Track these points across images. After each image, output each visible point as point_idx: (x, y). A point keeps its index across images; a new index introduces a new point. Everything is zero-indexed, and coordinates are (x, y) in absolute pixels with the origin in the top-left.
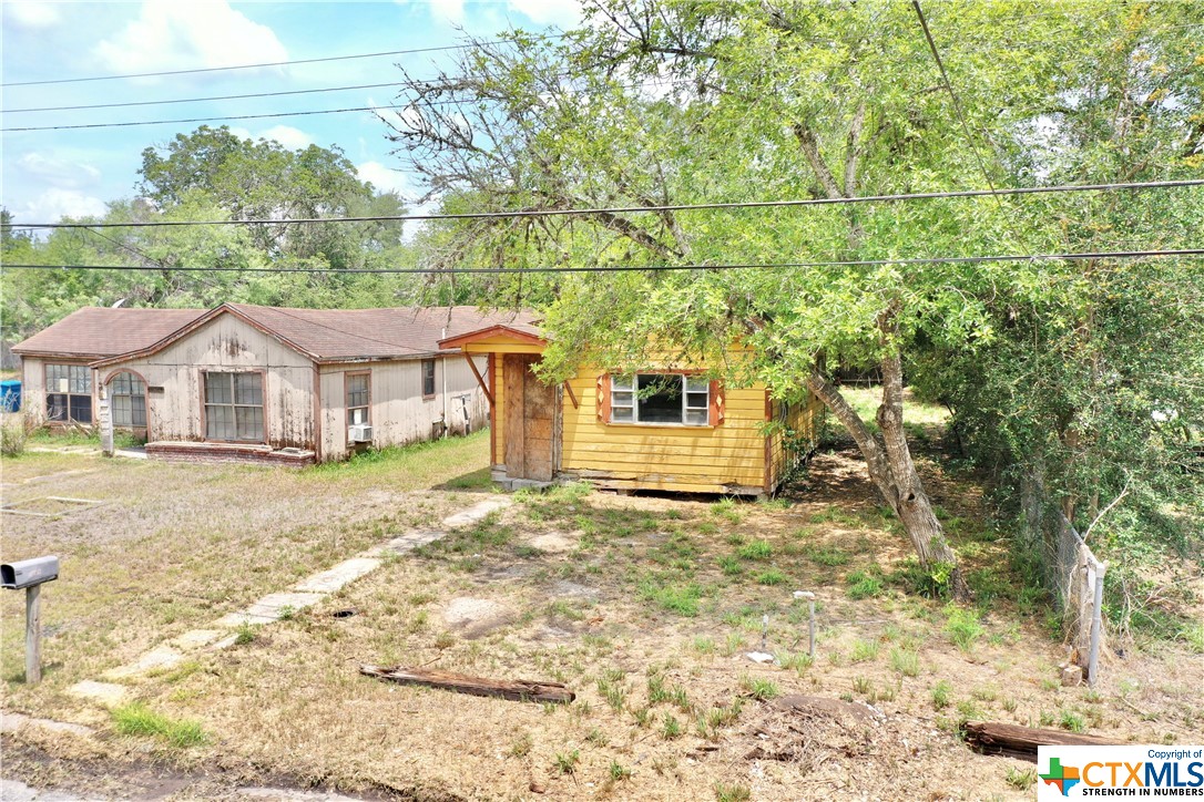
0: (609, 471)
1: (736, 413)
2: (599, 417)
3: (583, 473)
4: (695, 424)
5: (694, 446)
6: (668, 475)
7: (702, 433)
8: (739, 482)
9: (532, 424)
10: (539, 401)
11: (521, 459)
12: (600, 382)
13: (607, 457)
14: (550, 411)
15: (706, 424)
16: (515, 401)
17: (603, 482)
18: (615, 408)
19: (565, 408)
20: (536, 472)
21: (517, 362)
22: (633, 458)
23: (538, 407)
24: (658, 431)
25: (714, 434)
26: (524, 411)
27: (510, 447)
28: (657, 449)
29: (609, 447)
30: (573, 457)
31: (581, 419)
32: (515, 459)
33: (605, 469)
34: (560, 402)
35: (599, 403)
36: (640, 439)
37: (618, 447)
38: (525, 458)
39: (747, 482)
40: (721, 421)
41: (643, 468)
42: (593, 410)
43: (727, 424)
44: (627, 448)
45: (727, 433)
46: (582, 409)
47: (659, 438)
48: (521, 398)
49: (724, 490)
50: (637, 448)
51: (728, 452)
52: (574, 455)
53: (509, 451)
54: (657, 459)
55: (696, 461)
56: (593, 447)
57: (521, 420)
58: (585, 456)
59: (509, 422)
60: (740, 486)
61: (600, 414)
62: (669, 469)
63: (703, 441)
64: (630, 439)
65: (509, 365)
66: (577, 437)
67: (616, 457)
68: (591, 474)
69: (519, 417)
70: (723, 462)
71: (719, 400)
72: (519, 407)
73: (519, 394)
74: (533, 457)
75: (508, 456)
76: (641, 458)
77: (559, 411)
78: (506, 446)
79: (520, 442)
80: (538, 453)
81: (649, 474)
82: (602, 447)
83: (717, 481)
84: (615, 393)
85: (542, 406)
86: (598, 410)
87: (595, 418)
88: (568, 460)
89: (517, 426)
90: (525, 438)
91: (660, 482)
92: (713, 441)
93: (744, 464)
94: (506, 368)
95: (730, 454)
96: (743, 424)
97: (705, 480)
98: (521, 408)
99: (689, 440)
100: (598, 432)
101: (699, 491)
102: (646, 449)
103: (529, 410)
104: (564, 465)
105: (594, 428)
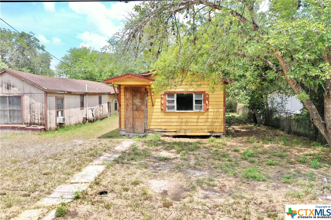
0: (166, 129)
1: (213, 107)
2: (162, 110)
3: (156, 130)
4: (199, 111)
5: (198, 119)
6: (188, 129)
7: (201, 114)
8: (214, 131)
9: (136, 112)
10: (139, 104)
12: (162, 96)
13: (165, 124)
14: (143, 107)
15: (202, 111)
16: (129, 104)
17: (163, 133)
18: (168, 106)
19: (148, 106)
20: (138, 131)
21: (130, 90)
22: (175, 124)
23: (138, 106)
24: (184, 114)
25: (205, 114)
26: (133, 108)
27: (127, 121)
28: (184, 120)
29: (166, 120)
30: (152, 124)
31: (155, 110)
32: (129, 126)
33: (164, 128)
34: (147, 104)
35: (162, 104)
36: (177, 117)
37: (169, 120)
38: (133, 125)
39: (217, 131)
40: (208, 109)
41: (179, 127)
42: (159, 107)
43: (210, 110)
44: (173, 120)
45: (209, 114)
46: (155, 107)
47: (185, 116)
48: (132, 103)
49: (209, 134)
50: (177, 120)
51: (210, 120)
53: (127, 123)
54: (184, 124)
55: (199, 124)
56: (159, 120)
57: (132, 111)
58: (156, 124)
59: (127, 112)
61: (162, 108)
62: (189, 127)
63: (201, 117)
64: (174, 117)
65: (127, 91)
66: (153, 117)
67: (168, 124)
68: (159, 130)
69: (131, 110)
70: (208, 124)
71: (207, 102)
72: (131, 106)
73: (131, 102)
74: (136, 125)
75: (126, 125)
76: (178, 124)
77: (146, 108)
78: (125, 121)
79: (131, 120)
80: (138, 123)
81: (181, 129)
82: (163, 120)
83: (206, 131)
84: (168, 100)
85: (140, 106)
86: (161, 107)
87: (160, 110)
88: (150, 125)
89: (130, 113)
90: (133, 118)
91: (185, 132)
92: (205, 117)
93: (216, 125)
94: (125, 92)
96: (216, 110)
97: (202, 131)
99: (196, 117)
100: (162, 115)
101: (200, 135)
102: (180, 120)
103: (135, 107)
104: (149, 127)
105: (160, 114)
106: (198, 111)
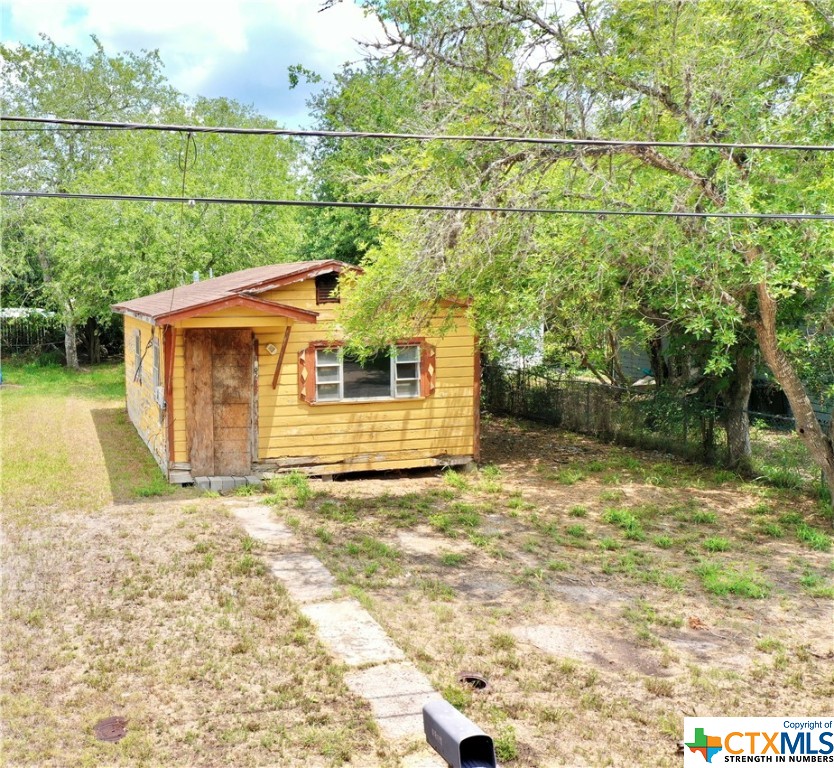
0: (313, 457)
1: (447, 382)
2: (302, 397)
3: (283, 462)
4: (409, 396)
5: (406, 419)
6: (376, 453)
7: (415, 405)
8: (449, 453)
9: (223, 410)
10: (232, 383)
11: (210, 453)
12: (303, 357)
13: (310, 441)
14: (246, 393)
15: (418, 396)
16: (200, 385)
17: (307, 470)
18: (319, 386)
19: (260, 389)
20: (230, 467)
21: (202, 338)
22: (340, 439)
23: (230, 390)
24: (367, 407)
25: (425, 405)
26: (213, 396)
27: (195, 440)
28: (366, 427)
29: (313, 429)
30: (270, 445)
31: (280, 401)
32: (203, 454)
33: (309, 454)
34: (255, 382)
35: (301, 380)
36: (346, 417)
37: (323, 429)
38: (215, 451)
39: (457, 451)
40: (432, 391)
41: (350, 449)
42: (294, 389)
43: (437, 394)
44: (333, 429)
45: (437, 403)
46: (281, 389)
47: (369, 414)
48: (209, 381)
49: (434, 463)
50: (344, 427)
51: (438, 422)
52: (272, 443)
53: (195, 446)
54: (365, 437)
55: (409, 435)
56: (294, 431)
57: (210, 408)
58: (285, 442)
59: (194, 411)
60: (450, 456)
61: (304, 392)
62: (380, 447)
63: (414, 413)
64: (336, 418)
65: (192, 342)
66: (276, 421)
67: (321, 440)
68: (293, 461)
69: (206, 404)
70: (433, 433)
71: (431, 369)
72: (205, 392)
73: (206, 377)
74: (226, 450)
75: (193, 452)
76: (349, 438)
77: (255, 393)
78: (189, 440)
79: (209, 434)
80: (231, 445)
81: (358, 454)
82: (305, 430)
83: (428, 454)
84: (319, 368)
85: (235, 389)
86: (300, 389)
87: (296, 398)
88: (265, 448)
89: (204, 414)
90: (215, 428)
91: (369, 462)
92: (423, 413)
93: (453, 434)
94: (189, 345)
95: (440, 424)
96: (452, 392)
97: (416, 455)
98: (209, 393)
99: (401, 414)
100: (301, 414)
101: (410, 467)
102: (354, 427)
103: (219, 394)
104: (262, 455)
105: (296, 410)
106: (406, 396)
